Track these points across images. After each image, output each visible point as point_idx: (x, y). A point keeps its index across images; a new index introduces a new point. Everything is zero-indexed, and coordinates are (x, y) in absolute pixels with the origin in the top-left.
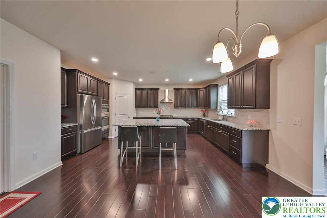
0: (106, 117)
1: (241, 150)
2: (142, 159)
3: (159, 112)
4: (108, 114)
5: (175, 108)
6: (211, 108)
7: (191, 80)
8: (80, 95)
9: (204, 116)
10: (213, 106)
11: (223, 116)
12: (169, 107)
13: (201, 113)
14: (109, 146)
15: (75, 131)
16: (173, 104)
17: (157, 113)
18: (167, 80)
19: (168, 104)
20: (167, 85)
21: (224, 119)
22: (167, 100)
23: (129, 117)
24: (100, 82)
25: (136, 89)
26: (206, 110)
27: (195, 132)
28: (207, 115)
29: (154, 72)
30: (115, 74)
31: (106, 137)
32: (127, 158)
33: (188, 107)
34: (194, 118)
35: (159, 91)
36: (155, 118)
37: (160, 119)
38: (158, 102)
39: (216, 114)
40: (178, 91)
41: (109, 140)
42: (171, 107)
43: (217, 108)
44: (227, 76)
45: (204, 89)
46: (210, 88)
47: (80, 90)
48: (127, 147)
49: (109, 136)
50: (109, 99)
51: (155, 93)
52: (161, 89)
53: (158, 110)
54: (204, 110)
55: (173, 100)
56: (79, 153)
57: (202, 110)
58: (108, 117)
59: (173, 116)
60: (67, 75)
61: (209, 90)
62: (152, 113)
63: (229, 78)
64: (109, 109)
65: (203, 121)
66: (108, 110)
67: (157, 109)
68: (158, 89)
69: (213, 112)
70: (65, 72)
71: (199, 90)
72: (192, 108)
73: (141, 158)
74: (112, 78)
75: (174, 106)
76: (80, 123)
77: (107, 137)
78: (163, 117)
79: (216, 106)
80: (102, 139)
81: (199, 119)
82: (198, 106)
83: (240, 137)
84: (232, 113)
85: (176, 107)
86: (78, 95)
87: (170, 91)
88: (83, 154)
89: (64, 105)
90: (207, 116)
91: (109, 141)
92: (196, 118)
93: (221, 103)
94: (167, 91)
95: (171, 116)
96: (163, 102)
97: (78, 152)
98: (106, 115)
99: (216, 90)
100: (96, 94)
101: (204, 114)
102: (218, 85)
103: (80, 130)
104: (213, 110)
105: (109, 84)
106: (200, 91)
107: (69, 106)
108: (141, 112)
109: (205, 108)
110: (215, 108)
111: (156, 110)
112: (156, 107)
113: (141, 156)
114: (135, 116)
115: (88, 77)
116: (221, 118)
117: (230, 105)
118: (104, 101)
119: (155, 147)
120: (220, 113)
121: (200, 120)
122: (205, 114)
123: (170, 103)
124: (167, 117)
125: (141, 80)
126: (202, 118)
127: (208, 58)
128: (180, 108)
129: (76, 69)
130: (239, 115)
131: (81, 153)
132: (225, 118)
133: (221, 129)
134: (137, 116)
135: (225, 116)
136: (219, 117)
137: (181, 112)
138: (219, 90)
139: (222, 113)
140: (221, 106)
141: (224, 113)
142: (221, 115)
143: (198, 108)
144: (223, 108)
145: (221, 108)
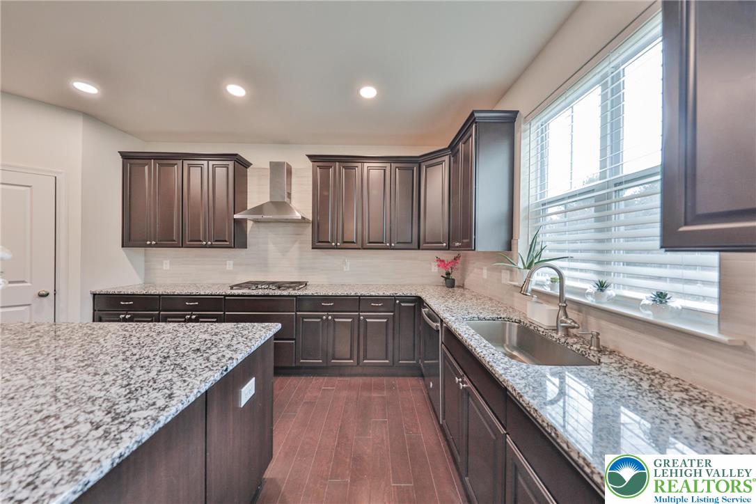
5: (314, 247)
6: (479, 249)
9: (450, 283)
10: (487, 237)
11: (562, 301)
12: (294, 242)
13: (435, 269)
20: (284, 143)
23: (42, 295)
26: (455, 258)
28: (463, 279)
34: (394, 297)
39: (505, 278)
42: (299, 243)
43: (509, 246)
45: (446, 158)
46: (471, 135)
54: (447, 256)
57: (439, 260)
68: (233, 158)
69: (488, 270)
71: (423, 166)
72: (391, 248)
75: (309, 237)
79: (503, 236)
81: (420, 301)
82: (419, 240)
85: (321, 242)
87: (298, 170)
92: (405, 299)
101: (448, 274)
102: (517, 111)
104: (491, 256)
106: (427, 169)
108: (166, 265)
109: (449, 248)
110: (497, 250)
112: (225, 241)
122: (452, 276)
135: (580, 306)
136: (529, 304)
137: (348, 264)
138: (524, 142)
139: (553, 281)
140: (535, 237)
141: (567, 283)
142: (543, 297)
143: (419, 248)
144: (550, 250)
145: (538, 248)
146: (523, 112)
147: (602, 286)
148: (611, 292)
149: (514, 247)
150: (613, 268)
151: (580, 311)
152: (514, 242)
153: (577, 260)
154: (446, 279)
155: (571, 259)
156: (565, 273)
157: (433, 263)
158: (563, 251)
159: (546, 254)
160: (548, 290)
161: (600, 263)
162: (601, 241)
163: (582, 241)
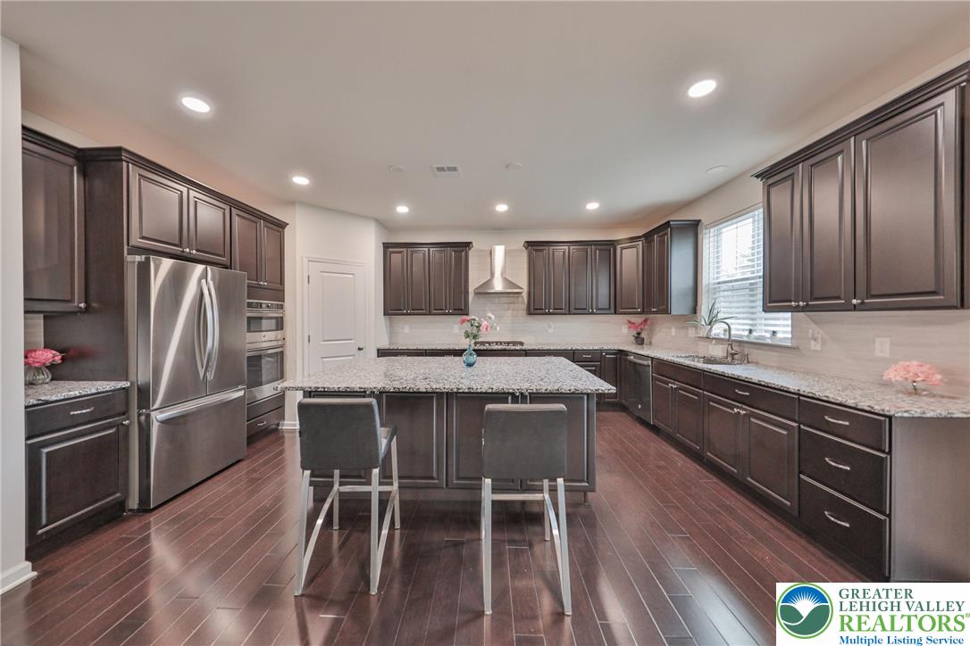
0: (270, 351)
1: (889, 516)
2: (401, 539)
3: (475, 331)
4: (279, 337)
5: (530, 313)
6: (674, 313)
7: (593, 206)
8: (138, 258)
9: (639, 340)
10: (678, 305)
11: (730, 342)
12: (508, 310)
13: (625, 330)
14: (282, 461)
15: (119, 415)
16: (520, 299)
17: (466, 332)
18: (502, 208)
19: (504, 300)
20: (500, 229)
21: (733, 355)
22: (498, 286)
23: (360, 349)
24: (239, 212)
25: (386, 246)
26: (646, 321)
27: (608, 403)
28: (650, 337)
29: (455, 169)
30: (301, 180)
31: (273, 427)
32: (336, 534)
33: (581, 311)
34: (601, 351)
35: (471, 253)
36: (458, 353)
37: (478, 355)
38: (467, 293)
39: (692, 333)
40: (542, 250)
41: (284, 437)
42: (513, 310)
43: (695, 310)
44: (757, 177)
45: (641, 243)
46: (666, 234)
47: (143, 238)
48: (336, 487)
49: (285, 422)
50: (282, 282)
51: (458, 260)
52: (478, 244)
53: (468, 321)
54: (637, 319)
55: (522, 281)
56: (136, 507)
57: (630, 322)
58: (280, 350)
59: (522, 344)
60: (84, 173)
61: (662, 242)
62: (447, 332)
63: (771, 181)
64: (282, 318)
65: (646, 363)
66: (280, 324)
67: (465, 317)
68: (467, 245)
69: (676, 328)
70: (71, 161)
71: (619, 247)
72: (592, 313)
73: (397, 533)
74: (294, 200)
75: (525, 306)
76: (141, 380)
77: (278, 424)
78: (487, 347)
79: (691, 304)
80: (248, 438)
81: (622, 354)
82: (615, 307)
83: (883, 452)
84: (774, 332)
85: (534, 309)
86: (129, 258)
87: (511, 250)
88: (156, 508)
89: (71, 301)
90: (650, 343)
91: (283, 443)
92: (609, 352)
93: (716, 291)
94: (499, 251)
95: (514, 343)
96: (484, 292)
97: (133, 503)
98: (274, 344)
99: (691, 241)
100: (225, 260)
101: (639, 334)
102: (700, 221)
103: (140, 407)
104: (680, 317)
105: (281, 226)
106: (622, 249)
107: (94, 305)
108: (407, 330)
109: (643, 312)
110: (685, 313)
111: (463, 321)
112: (461, 310)
113: (398, 526)
114: (385, 344)
115: (184, 190)
116: (718, 351)
118: (260, 287)
119: (458, 478)
120: (718, 330)
121: (626, 360)
122: (643, 335)
123: (510, 295)
124: (500, 347)
125: (402, 209)
126: (633, 351)
127: (696, 81)
128: (550, 314)
129: (119, 149)
130: (815, 340)
131: (145, 508)
132: (739, 350)
133: (742, 400)
134: (390, 344)
135: (740, 343)
136: (710, 346)
137: (553, 326)
138: (705, 242)
139: (725, 331)
140: (713, 304)
141: (733, 332)
142: (719, 340)
143: (615, 313)
144: (724, 313)
145: (715, 312)
146: (705, 221)
147: (751, 331)
148: (754, 334)
149: (698, 311)
150: (758, 322)
151: (740, 346)
152: (698, 308)
153: (739, 319)
154: (636, 338)
155: (736, 318)
156: (732, 327)
157: (623, 326)
158: (732, 313)
159: (720, 316)
160: (722, 336)
161: (752, 319)
162: (752, 307)
163: (743, 307)
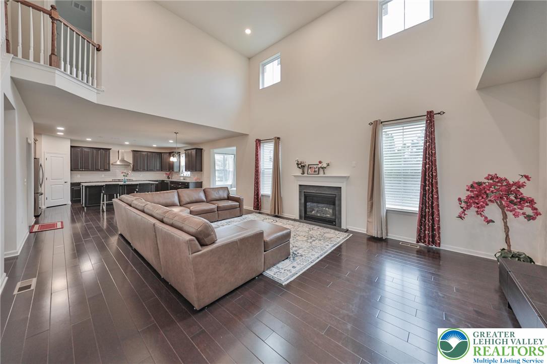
7: (154, 145)
9: (169, 178)
10: (176, 170)
12: (125, 170)
13: (165, 175)
17: (124, 175)
18: (127, 143)
23: (66, 182)
25: (72, 147)
26: (170, 173)
28: (172, 177)
34: (158, 180)
35: (111, 152)
38: (110, 166)
39: (179, 175)
40: (138, 153)
42: (127, 170)
43: (180, 171)
51: (106, 154)
54: (168, 173)
55: (131, 162)
57: (166, 173)
59: (132, 179)
65: (168, 182)
68: (110, 149)
69: (176, 174)
72: (155, 171)
74: (42, 133)
75: (132, 169)
81: (164, 181)
82: (162, 169)
84: (188, 175)
87: (126, 152)
93: (182, 167)
95: (129, 180)
101: (168, 176)
104: (176, 172)
106: (163, 155)
109: (168, 171)
110: (178, 171)
112: (108, 170)
116: (182, 178)
117: (187, 169)
120: (182, 175)
123: (126, 165)
125: (89, 139)
126: (166, 180)
128: (141, 171)
132: (185, 178)
137: (142, 175)
143: (162, 171)
